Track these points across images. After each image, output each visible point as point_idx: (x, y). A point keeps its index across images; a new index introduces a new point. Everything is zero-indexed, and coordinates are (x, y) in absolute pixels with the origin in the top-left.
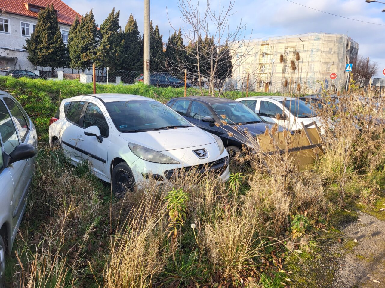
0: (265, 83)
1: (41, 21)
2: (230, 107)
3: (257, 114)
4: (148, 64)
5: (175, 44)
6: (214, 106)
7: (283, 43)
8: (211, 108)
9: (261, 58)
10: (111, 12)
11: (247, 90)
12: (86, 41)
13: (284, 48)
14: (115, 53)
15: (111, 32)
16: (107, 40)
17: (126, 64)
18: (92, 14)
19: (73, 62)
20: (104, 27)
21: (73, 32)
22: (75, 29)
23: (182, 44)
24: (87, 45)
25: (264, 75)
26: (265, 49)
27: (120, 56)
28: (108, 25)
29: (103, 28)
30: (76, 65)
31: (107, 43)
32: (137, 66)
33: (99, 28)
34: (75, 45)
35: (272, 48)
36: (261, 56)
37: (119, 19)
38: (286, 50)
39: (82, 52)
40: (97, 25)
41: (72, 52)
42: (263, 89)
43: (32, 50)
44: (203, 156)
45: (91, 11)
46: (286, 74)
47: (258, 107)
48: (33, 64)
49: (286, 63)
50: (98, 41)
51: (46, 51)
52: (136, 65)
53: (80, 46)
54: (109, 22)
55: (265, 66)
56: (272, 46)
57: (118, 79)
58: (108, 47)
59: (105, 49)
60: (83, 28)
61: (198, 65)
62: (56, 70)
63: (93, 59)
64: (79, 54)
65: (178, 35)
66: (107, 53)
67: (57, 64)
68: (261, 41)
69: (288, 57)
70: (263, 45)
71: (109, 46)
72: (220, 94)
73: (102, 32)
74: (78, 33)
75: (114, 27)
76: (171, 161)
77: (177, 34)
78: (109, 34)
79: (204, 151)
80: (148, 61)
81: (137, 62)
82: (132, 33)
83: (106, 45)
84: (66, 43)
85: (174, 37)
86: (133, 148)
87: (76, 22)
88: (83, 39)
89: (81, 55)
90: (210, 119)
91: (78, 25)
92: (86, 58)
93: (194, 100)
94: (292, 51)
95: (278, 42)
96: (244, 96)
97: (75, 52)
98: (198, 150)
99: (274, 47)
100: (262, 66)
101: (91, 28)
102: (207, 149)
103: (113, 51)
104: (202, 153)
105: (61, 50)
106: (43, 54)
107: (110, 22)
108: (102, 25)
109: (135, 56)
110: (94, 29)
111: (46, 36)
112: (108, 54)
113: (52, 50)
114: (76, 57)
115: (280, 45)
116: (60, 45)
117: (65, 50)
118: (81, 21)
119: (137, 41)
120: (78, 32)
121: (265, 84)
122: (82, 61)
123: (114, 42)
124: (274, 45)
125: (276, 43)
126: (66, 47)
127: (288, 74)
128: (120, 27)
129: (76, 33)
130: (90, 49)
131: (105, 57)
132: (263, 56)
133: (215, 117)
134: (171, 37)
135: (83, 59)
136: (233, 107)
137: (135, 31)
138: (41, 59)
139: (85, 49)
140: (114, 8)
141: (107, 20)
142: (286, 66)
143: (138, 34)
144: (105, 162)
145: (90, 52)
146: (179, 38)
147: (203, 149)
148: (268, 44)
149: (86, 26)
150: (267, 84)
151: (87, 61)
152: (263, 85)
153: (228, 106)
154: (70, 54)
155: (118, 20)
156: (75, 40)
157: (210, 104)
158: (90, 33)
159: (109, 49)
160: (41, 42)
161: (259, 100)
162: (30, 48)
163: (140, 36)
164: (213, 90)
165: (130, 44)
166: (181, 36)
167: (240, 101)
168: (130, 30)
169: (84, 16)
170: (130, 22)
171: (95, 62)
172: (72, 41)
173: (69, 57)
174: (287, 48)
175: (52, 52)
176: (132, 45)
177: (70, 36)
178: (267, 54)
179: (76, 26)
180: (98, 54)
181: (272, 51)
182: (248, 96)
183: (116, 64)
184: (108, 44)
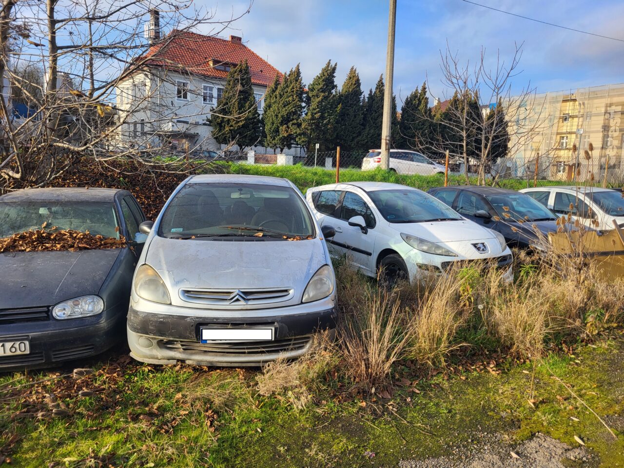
0: (567, 165)
1: (231, 83)
2: (510, 200)
3: (551, 210)
4: (388, 141)
5: (416, 108)
6: (490, 198)
7: (602, 97)
8: (485, 200)
9: (561, 124)
10: (324, 66)
11: (535, 178)
12: (290, 108)
13: (604, 105)
14: (327, 124)
15: (323, 94)
16: (317, 106)
17: (341, 140)
18: (299, 70)
19: (268, 138)
20: (313, 88)
21: (271, 97)
22: (274, 91)
23: (426, 106)
24: (289, 114)
25: (566, 151)
26: (569, 108)
27: (335, 127)
28: (320, 84)
29: (312, 90)
30: (273, 142)
31: (318, 110)
32: (358, 143)
33: (306, 89)
34: (273, 114)
35: (582, 106)
36: (561, 120)
37: (335, 75)
38: (608, 109)
39: (282, 124)
40: (305, 86)
41: (269, 124)
42: (562, 176)
43: (218, 124)
44: (483, 250)
45: (298, 66)
46: (608, 150)
47: (551, 202)
48: (217, 142)
49: (608, 131)
50: (304, 107)
51: (235, 124)
52: (356, 140)
53: (279, 116)
54: (321, 80)
55: (567, 137)
56: (581, 102)
57: (329, 161)
58: (317, 116)
59: (313, 118)
60: (286, 90)
61: (464, 144)
62: (247, 149)
63: (296, 133)
64: (278, 127)
65: (421, 94)
66: (316, 124)
67: (247, 141)
68: (561, 95)
69: (611, 121)
70: (564, 101)
71: (319, 114)
72: (494, 183)
73: (310, 95)
74: (278, 98)
75: (327, 86)
76: (448, 253)
77: (420, 91)
78: (320, 98)
79: (484, 246)
80: (388, 138)
81: (357, 136)
82: (352, 94)
83: (316, 114)
84: (261, 111)
85: (414, 96)
86: (407, 238)
87: (276, 82)
88: (284, 106)
89: (281, 128)
90: (485, 214)
91: (279, 87)
92: (287, 132)
93: (462, 190)
94: (620, 110)
95: (593, 95)
96: (530, 186)
97: (273, 123)
98: (477, 244)
99: (586, 106)
100: (563, 137)
101: (297, 90)
102: (486, 244)
103: (325, 122)
104: (482, 248)
105: (254, 122)
106: (232, 128)
107: (323, 81)
108: (312, 85)
109: (355, 127)
110: (301, 92)
111: (236, 103)
112: (317, 126)
113: (243, 123)
114: (273, 131)
115: (596, 101)
116: (254, 115)
117: (259, 121)
118: (282, 81)
119: (359, 105)
120: (278, 96)
121: (567, 168)
122: (281, 136)
123: (328, 109)
124: (586, 102)
125: (589, 98)
126: (261, 117)
127: (611, 150)
128: (336, 86)
129: (276, 98)
130: (293, 119)
131: (313, 130)
132: (566, 119)
133: (491, 212)
134: (409, 96)
135: (283, 133)
136: (515, 200)
137: (357, 91)
138: (228, 135)
139: (286, 120)
140: (330, 60)
141: (319, 78)
142: (608, 136)
143: (360, 95)
144: (370, 254)
145: (293, 124)
146: (421, 98)
147: (483, 244)
148: (575, 100)
149: (291, 87)
150: (570, 167)
151: (287, 136)
152: (564, 169)
153: (508, 199)
154: (266, 127)
155: (334, 77)
156: (274, 107)
157: (485, 196)
158: (295, 97)
159: (320, 118)
160: (230, 112)
161: (553, 191)
162: (216, 120)
163: (364, 98)
164: (483, 178)
165: (348, 110)
166: (425, 94)
167: (526, 193)
168: (351, 90)
169: (288, 73)
170: (350, 78)
171: (299, 137)
172: (269, 109)
173: (264, 132)
174: (610, 107)
175: (242, 125)
176: (351, 111)
177: (268, 102)
178: (573, 117)
179: (276, 88)
180: (303, 127)
181: (582, 111)
182: (536, 186)
183: (326, 140)
184: (318, 112)
